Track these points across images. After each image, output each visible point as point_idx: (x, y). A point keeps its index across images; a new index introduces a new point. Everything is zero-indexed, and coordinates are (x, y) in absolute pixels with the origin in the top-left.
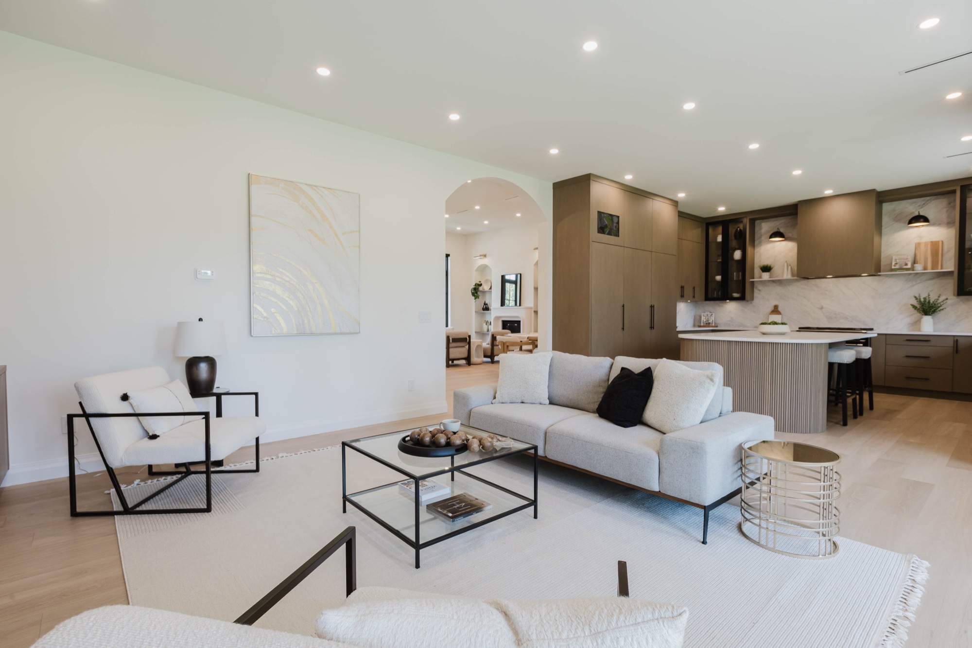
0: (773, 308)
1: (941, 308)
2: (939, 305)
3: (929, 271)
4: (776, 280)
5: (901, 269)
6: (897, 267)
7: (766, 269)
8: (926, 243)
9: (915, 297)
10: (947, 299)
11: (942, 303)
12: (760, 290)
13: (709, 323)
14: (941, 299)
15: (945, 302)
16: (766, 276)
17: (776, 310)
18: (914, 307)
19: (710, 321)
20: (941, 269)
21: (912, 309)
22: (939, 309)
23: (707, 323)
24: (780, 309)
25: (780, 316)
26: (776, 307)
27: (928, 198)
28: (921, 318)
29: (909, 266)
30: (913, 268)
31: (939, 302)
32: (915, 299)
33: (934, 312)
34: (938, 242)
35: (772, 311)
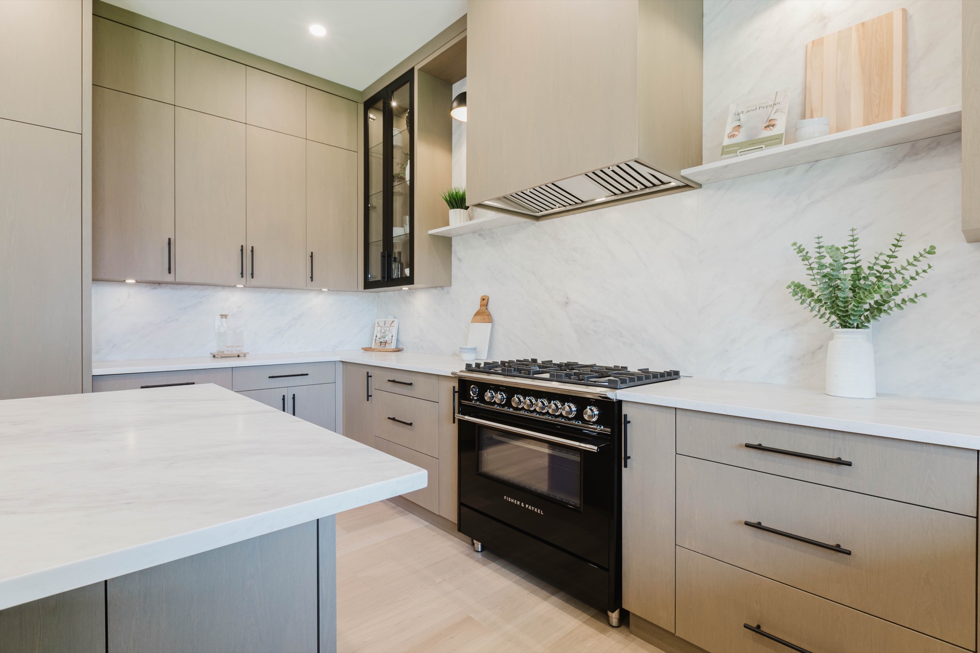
0: (479, 304)
1: (905, 294)
2: (898, 281)
3: (857, 130)
5: (753, 143)
6: (741, 137)
7: (456, 201)
9: (800, 250)
10: (931, 251)
11: (911, 271)
13: (386, 343)
14: (904, 255)
15: (922, 265)
16: (456, 219)
17: (484, 310)
18: (799, 289)
19: (387, 338)
20: (904, 114)
21: (794, 303)
22: (898, 299)
23: (381, 342)
26: (485, 302)
28: (831, 337)
29: (780, 129)
30: (791, 135)
31: (895, 264)
32: (798, 258)
33: (878, 309)
35: (478, 314)
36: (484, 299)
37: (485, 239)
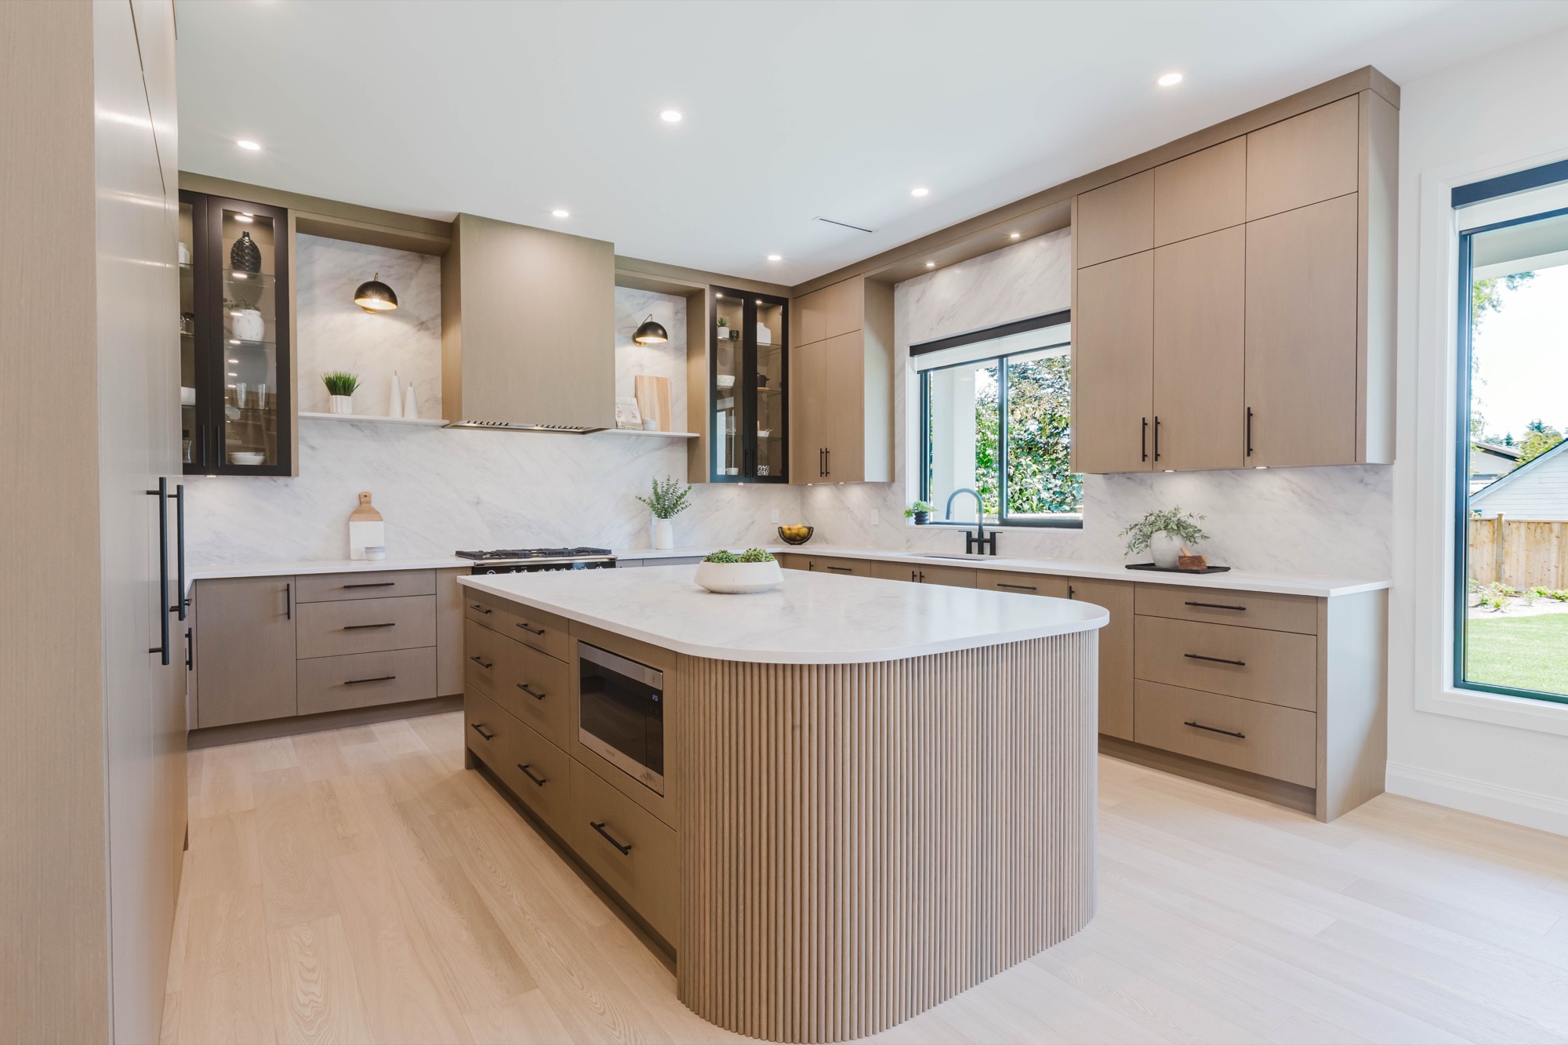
0: (357, 502)
4: (360, 421)
7: (340, 386)
8: (650, 378)
12: (313, 448)
16: (342, 405)
17: (364, 507)
18: (649, 502)
24: (375, 504)
25: (381, 523)
26: (364, 499)
27: (649, 294)
28: (656, 522)
29: (639, 420)
33: (672, 509)
34: (666, 379)
35: (355, 512)
36: (366, 496)
37: (362, 431)
